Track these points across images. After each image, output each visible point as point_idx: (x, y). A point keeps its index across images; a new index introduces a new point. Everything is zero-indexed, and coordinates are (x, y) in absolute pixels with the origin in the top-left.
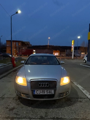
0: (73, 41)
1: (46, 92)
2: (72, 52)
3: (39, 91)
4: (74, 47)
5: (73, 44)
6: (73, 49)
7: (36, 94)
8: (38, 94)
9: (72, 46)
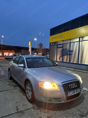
0: (30, 42)
1: (76, 92)
2: (30, 52)
3: (71, 92)
4: (32, 48)
5: (30, 45)
6: (30, 50)
7: (69, 95)
8: (71, 95)
9: (29, 47)
